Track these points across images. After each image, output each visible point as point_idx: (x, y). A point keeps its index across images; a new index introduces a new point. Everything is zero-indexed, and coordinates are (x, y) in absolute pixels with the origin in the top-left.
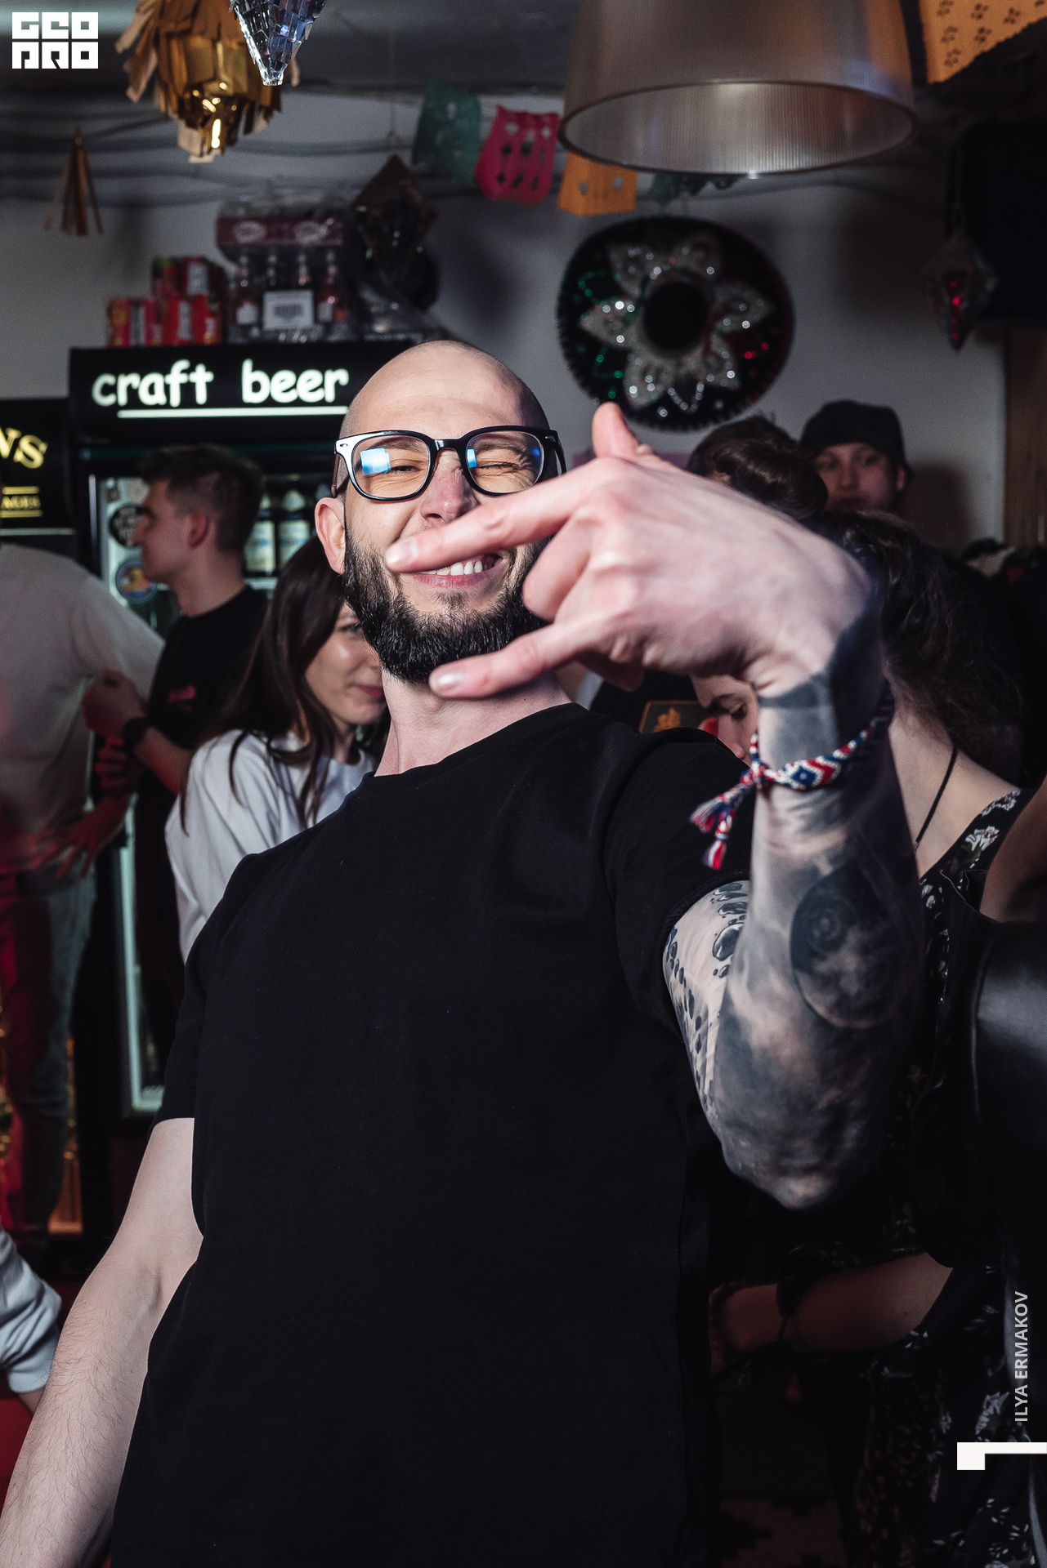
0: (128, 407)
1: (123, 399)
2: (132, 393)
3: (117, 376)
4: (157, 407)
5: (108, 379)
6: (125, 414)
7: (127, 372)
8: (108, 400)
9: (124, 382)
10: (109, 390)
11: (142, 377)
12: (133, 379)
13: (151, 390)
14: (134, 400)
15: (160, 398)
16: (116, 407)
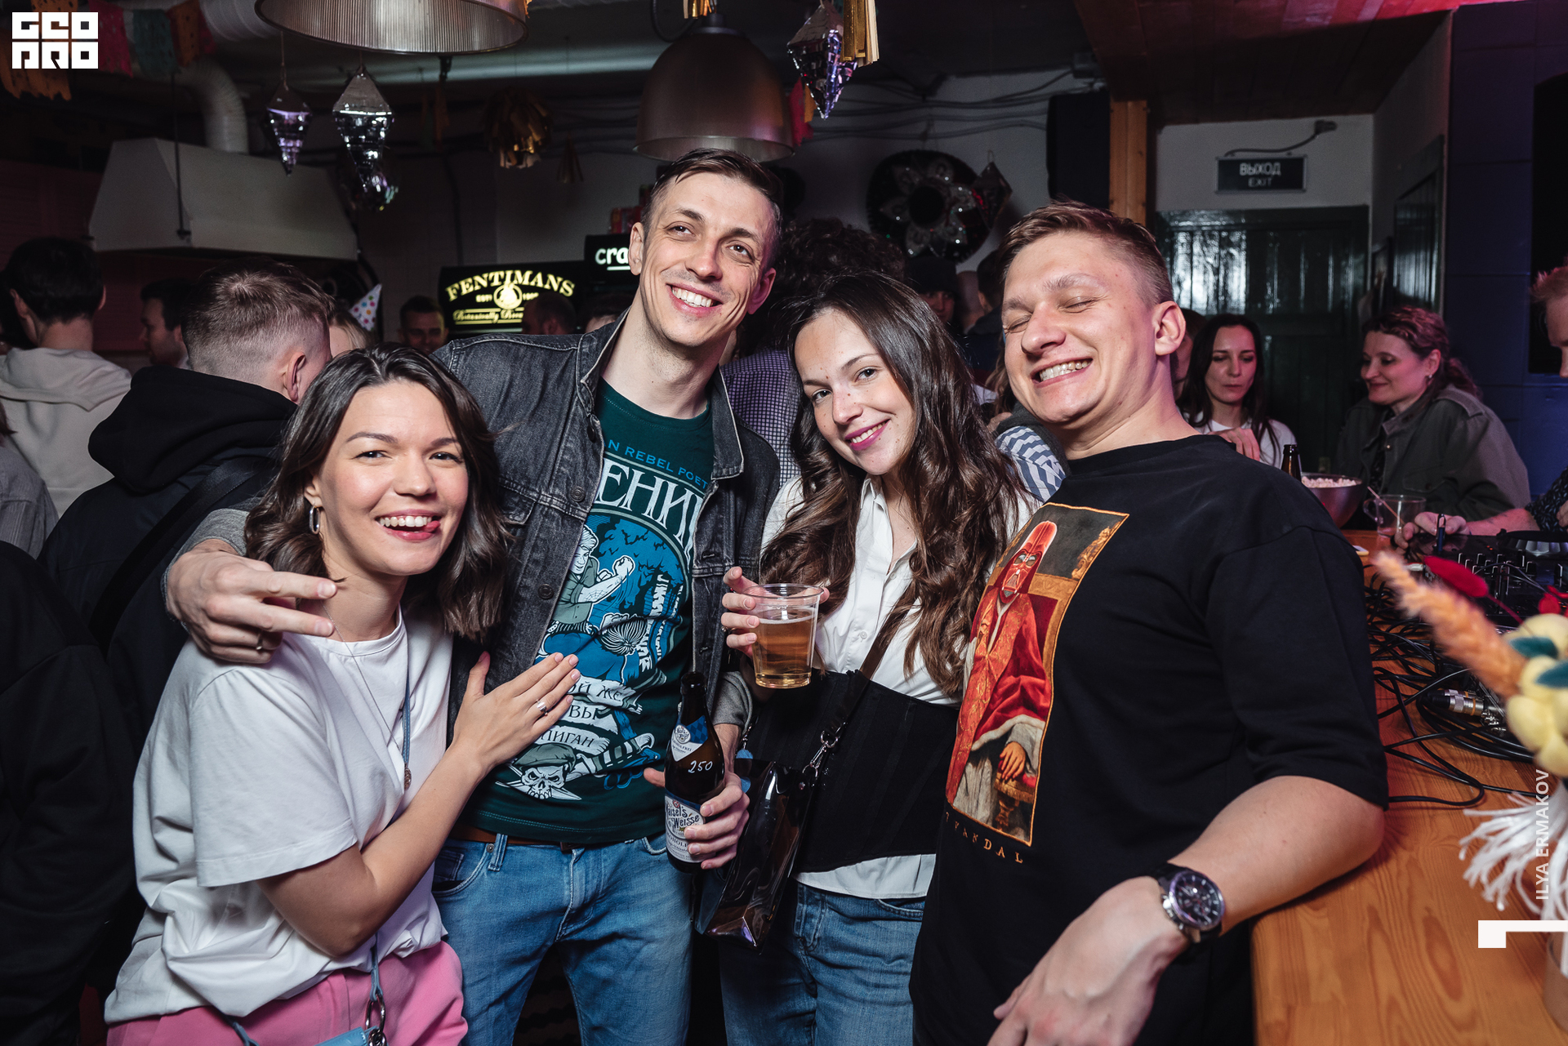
0: (612, 265)
1: (609, 261)
2: (614, 257)
3: (606, 250)
4: (625, 265)
5: (602, 251)
6: (610, 269)
7: (611, 248)
8: (602, 262)
9: (610, 252)
10: (603, 256)
11: (618, 250)
12: (614, 251)
13: (622, 256)
14: (615, 262)
15: (625, 261)
16: (606, 265)
